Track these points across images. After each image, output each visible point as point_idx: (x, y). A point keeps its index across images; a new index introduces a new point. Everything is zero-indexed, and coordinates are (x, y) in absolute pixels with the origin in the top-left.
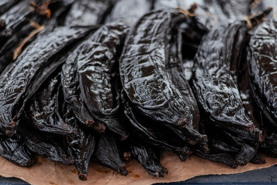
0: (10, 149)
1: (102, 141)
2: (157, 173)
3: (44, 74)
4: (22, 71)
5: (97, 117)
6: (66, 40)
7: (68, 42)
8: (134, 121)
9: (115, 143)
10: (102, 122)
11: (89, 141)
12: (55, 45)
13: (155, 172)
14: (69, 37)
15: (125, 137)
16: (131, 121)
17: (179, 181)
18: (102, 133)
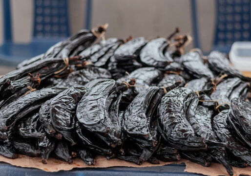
0: (3, 149)
1: (59, 145)
2: (90, 163)
3: (30, 109)
4: (16, 105)
5: (57, 130)
6: (48, 93)
7: (49, 95)
8: (81, 135)
9: (67, 146)
10: (60, 133)
11: (51, 144)
12: (40, 96)
13: (88, 162)
14: (49, 93)
15: (74, 143)
16: (79, 135)
17: (103, 167)
18: (60, 139)
